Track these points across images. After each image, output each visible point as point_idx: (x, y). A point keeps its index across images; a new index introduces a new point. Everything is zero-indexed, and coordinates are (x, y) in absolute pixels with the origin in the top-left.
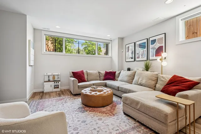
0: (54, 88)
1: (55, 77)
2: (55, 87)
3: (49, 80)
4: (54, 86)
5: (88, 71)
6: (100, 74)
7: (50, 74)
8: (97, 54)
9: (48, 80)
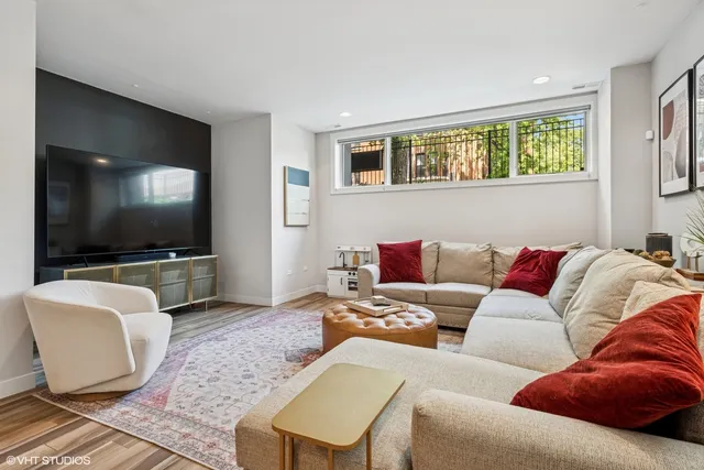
0: (350, 289)
1: (358, 257)
2: (353, 286)
3: (344, 265)
4: (350, 283)
5: (445, 245)
6: (496, 258)
7: (348, 249)
8: (513, 173)
9: (340, 265)
